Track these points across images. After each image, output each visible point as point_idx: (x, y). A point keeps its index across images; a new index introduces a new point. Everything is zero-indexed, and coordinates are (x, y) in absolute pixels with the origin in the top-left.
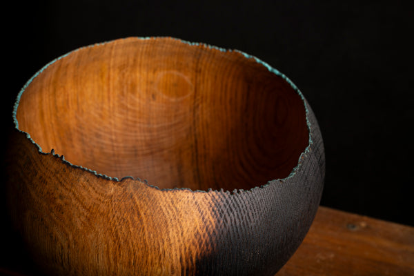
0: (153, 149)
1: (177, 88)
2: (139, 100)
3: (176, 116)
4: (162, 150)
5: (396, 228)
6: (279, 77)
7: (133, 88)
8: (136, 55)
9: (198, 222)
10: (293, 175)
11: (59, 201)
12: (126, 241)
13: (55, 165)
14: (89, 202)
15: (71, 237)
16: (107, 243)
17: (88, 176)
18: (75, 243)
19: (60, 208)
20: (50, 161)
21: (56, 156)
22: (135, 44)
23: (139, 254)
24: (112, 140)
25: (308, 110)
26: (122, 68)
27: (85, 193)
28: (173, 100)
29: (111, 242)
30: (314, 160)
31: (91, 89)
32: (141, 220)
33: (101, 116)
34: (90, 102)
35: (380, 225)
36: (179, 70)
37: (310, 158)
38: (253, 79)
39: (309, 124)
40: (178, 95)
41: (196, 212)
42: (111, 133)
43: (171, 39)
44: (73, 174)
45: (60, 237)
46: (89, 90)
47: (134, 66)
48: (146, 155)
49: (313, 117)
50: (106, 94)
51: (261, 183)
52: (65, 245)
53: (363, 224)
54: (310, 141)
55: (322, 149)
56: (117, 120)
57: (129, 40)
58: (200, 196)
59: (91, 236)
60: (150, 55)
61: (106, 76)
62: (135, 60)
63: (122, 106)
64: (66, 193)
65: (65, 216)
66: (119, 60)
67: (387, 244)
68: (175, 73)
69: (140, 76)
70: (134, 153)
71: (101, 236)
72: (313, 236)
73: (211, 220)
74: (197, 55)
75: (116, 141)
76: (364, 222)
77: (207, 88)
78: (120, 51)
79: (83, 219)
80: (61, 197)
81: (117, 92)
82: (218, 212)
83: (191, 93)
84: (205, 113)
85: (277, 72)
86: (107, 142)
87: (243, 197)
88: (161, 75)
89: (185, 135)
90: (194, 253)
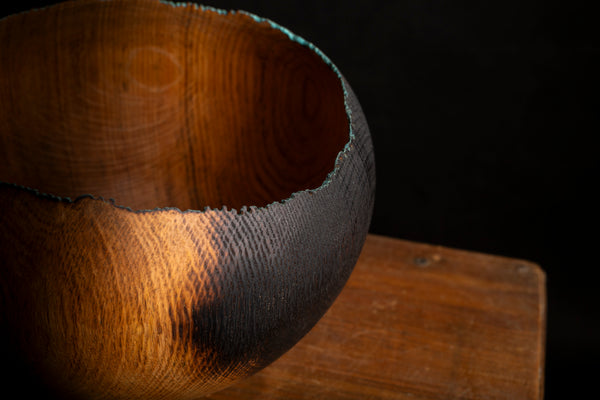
1: (159, 73)
2: (104, 92)
3: (159, 113)
4: (143, 163)
5: (484, 261)
6: (306, 47)
9: (192, 256)
10: (327, 183)
12: (87, 289)
14: (29, 236)
17: (26, 197)
22: (91, 8)
23: (108, 307)
24: (67, 153)
25: (347, 92)
26: (74, 44)
27: (22, 223)
28: (155, 91)
29: (66, 292)
30: (359, 162)
32: (108, 257)
33: (48, 118)
35: (462, 257)
37: (352, 159)
38: (268, 54)
39: (349, 111)
40: (160, 83)
41: (188, 241)
42: (63, 142)
46: (28, 79)
47: (92, 42)
48: (117, 173)
49: (356, 102)
50: (53, 84)
51: (281, 194)
53: (437, 258)
54: (352, 135)
55: (369, 146)
58: (193, 218)
59: (36, 285)
60: (115, 23)
61: (51, 57)
62: (93, 33)
66: (69, 33)
67: (471, 283)
68: (155, 49)
69: (104, 56)
70: (102, 170)
73: (212, 253)
74: (185, 21)
76: (438, 254)
77: (202, 69)
78: (70, 19)
79: (22, 260)
81: (71, 81)
82: (221, 240)
83: (180, 78)
84: (202, 107)
85: (301, 40)
86: (61, 156)
87: (257, 217)
88: (133, 54)
89: (173, 141)
90: (189, 301)
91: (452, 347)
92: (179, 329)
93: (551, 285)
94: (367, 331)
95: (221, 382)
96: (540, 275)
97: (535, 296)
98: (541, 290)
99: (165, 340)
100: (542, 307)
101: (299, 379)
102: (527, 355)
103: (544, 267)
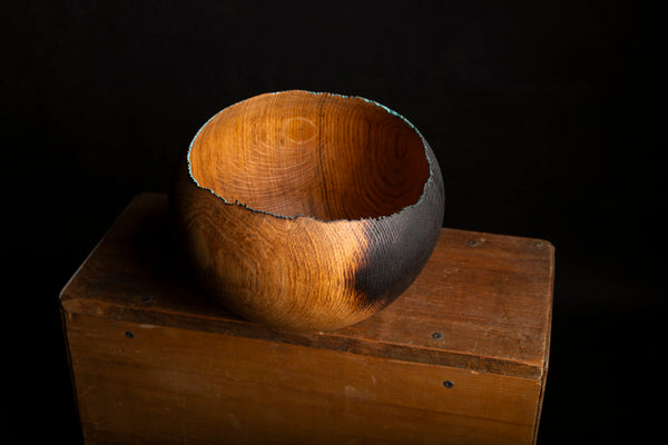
0: (285, 190)
1: (303, 133)
2: (269, 146)
3: (303, 158)
4: (294, 190)
5: (514, 240)
6: (398, 118)
7: (263, 137)
8: (267, 107)
9: (355, 243)
10: (420, 201)
11: (247, 239)
12: (303, 264)
13: (241, 212)
14: (272, 237)
15: (259, 265)
16: (288, 266)
17: (269, 218)
18: (263, 270)
19: (249, 244)
20: (235, 209)
21: (241, 205)
22: (267, 99)
23: (313, 272)
24: (248, 185)
25: (427, 147)
26: (254, 119)
27: (268, 231)
28: (300, 143)
29: (291, 266)
30: (436, 188)
31: (228, 142)
32: (313, 247)
33: (237, 165)
34: (228, 153)
35: (499, 239)
36: (304, 116)
37: (433, 185)
38: (373, 121)
39: (428, 158)
40: (304, 139)
41: (353, 236)
42: (247, 179)
43: (298, 91)
44: (256, 218)
45: (249, 266)
46: (227, 143)
47: (264, 117)
48: (278, 196)
49: (431, 152)
50: (240, 145)
51: (398, 209)
52: (254, 272)
53: (483, 240)
54: (431, 173)
55: (441, 178)
56: (252, 167)
57: (262, 96)
58: (354, 224)
59: (276, 262)
60: (278, 105)
61: (240, 128)
62: (265, 112)
63: (255, 153)
64: (253, 232)
65: (253, 250)
66: (252, 113)
67: (505, 255)
68: (301, 119)
69: (269, 125)
70: (269, 195)
71: (283, 261)
72: (438, 255)
73: (365, 241)
74: (321, 103)
75: (252, 186)
76: (483, 238)
77: (330, 129)
78: (254, 106)
79: (268, 250)
80: (249, 235)
81: (250, 142)
82: (369, 235)
83: (316, 135)
84: (330, 152)
85: (395, 113)
86: (246, 188)
87: (386, 221)
88: (288, 122)
89: (313, 174)
90: (354, 268)
91: (495, 295)
92: (348, 282)
93: (557, 255)
94: (441, 288)
95: (365, 314)
96: (552, 249)
97: (547, 262)
98: (552, 258)
99: (341, 288)
100: (552, 268)
101: (402, 317)
102: (542, 297)
103: (553, 244)
